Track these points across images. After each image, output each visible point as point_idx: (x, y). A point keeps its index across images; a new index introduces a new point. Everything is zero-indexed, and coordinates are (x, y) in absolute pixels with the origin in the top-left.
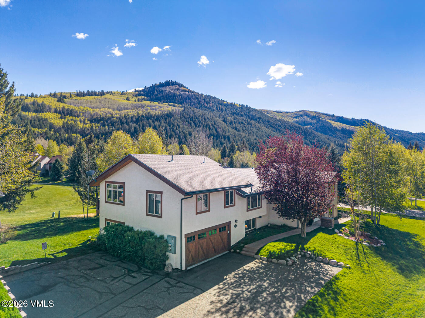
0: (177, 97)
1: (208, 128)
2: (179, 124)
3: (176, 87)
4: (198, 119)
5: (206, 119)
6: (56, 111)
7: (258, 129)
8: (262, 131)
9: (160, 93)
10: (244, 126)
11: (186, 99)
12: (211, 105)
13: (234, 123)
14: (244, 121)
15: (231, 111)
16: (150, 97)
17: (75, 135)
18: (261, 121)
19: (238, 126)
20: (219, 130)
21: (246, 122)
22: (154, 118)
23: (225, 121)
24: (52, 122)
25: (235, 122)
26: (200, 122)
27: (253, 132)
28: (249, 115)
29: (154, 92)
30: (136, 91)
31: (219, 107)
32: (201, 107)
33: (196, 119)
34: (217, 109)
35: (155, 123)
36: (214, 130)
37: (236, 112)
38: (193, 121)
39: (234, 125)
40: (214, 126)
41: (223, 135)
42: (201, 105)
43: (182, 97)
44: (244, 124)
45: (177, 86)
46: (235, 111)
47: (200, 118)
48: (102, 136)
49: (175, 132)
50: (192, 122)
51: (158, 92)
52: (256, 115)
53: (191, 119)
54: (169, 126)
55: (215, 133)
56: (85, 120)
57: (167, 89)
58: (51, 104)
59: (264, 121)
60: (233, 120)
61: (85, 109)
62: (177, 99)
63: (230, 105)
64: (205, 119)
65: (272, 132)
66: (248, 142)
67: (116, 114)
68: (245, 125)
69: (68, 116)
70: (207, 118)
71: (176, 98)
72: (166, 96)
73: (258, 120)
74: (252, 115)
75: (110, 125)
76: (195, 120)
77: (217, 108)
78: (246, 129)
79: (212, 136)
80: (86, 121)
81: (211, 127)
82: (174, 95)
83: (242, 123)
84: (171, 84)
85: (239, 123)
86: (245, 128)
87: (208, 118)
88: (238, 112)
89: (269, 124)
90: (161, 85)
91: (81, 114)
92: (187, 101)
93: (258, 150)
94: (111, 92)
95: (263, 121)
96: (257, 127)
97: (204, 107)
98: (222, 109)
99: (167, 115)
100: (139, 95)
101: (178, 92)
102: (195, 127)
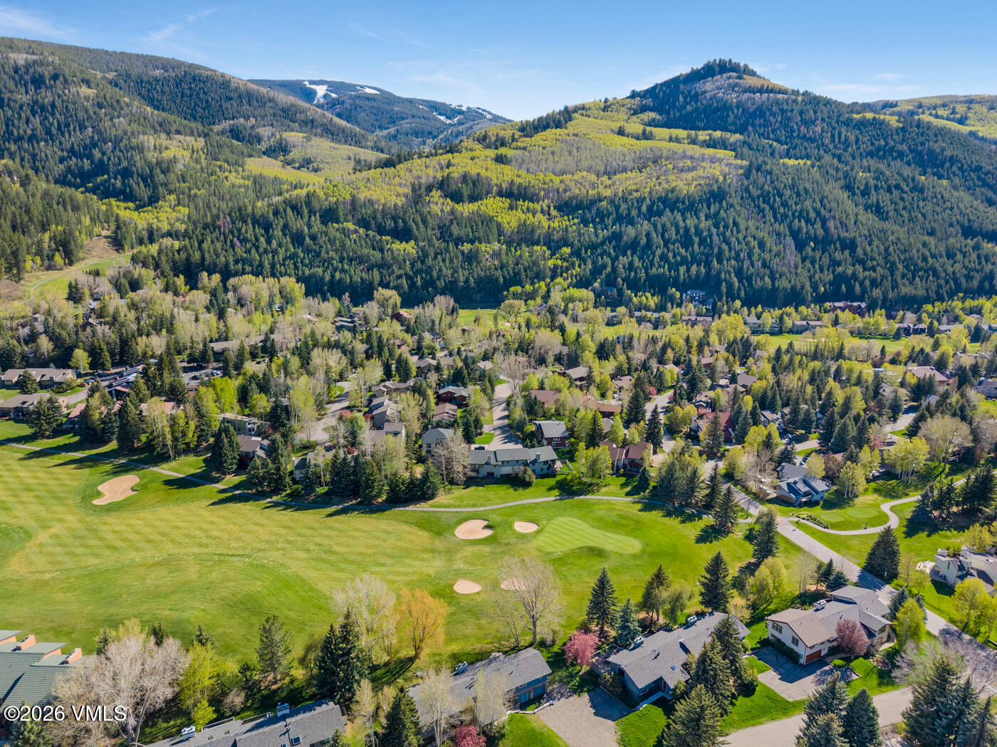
0: (733, 112)
1: (803, 221)
2: (739, 220)
3: (729, 78)
4: (781, 195)
5: (802, 192)
6: (501, 194)
7: (941, 203)
8: (951, 209)
9: (691, 100)
10: (902, 199)
11: (753, 115)
12: (818, 129)
13: (873, 192)
14: (904, 180)
15: (872, 144)
16: (668, 114)
17: (539, 248)
18: (954, 168)
19: (884, 198)
20: (831, 224)
21: (908, 185)
22: (683, 203)
23: (848, 187)
24: (499, 219)
25: (876, 187)
26: (785, 204)
27: (924, 215)
28: (921, 152)
29: (678, 100)
30: (634, 95)
31: (840, 134)
32: (791, 137)
33: (777, 198)
34: (834, 141)
35: (688, 222)
36: (818, 226)
37: (887, 144)
38: (768, 203)
39: (873, 198)
40: (818, 214)
41: (839, 236)
42: (792, 131)
43: (743, 110)
44: (903, 191)
45: (734, 74)
46: (882, 142)
47: (787, 193)
48: (586, 252)
49: (728, 243)
50: (767, 208)
51: (685, 98)
52: (943, 150)
53: (765, 197)
54: (716, 226)
55: (821, 232)
56: (549, 207)
57: (709, 86)
58: (489, 174)
59: (965, 166)
60: (872, 182)
61: (547, 180)
62: (731, 119)
63: (871, 124)
64: (798, 195)
65: (982, 207)
66: (902, 257)
67: (606, 189)
68: (905, 195)
69: (521, 202)
70: (805, 189)
71: (728, 115)
72: (705, 111)
73: (948, 165)
74: (931, 152)
75: (597, 220)
76: (775, 200)
77: (833, 136)
78: (904, 208)
79: (812, 243)
80: (554, 212)
81: (812, 215)
82: (725, 107)
83: (897, 187)
84: (717, 69)
85: (889, 190)
86: (901, 205)
87: (806, 191)
88: (892, 143)
89: (979, 178)
90: (696, 76)
91: (542, 193)
92: (757, 122)
93: (927, 279)
94: (583, 108)
95: (961, 169)
96: (939, 196)
97: (798, 135)
98: (847, 139)
99: (712, 193)
100: (644, 109)
101: (734, 95)
102: (773, 220)
